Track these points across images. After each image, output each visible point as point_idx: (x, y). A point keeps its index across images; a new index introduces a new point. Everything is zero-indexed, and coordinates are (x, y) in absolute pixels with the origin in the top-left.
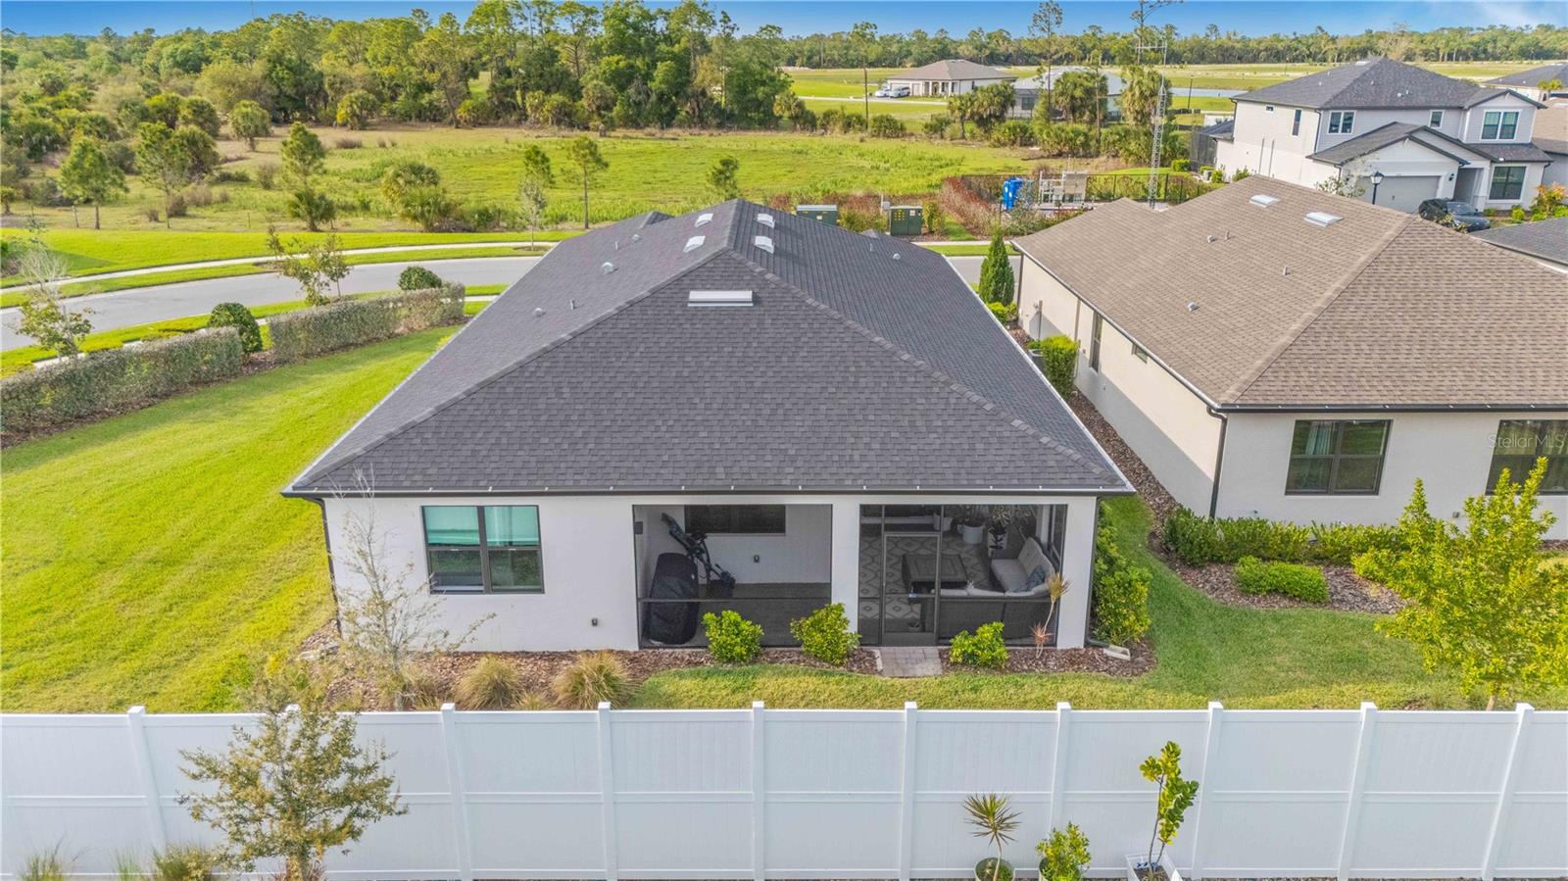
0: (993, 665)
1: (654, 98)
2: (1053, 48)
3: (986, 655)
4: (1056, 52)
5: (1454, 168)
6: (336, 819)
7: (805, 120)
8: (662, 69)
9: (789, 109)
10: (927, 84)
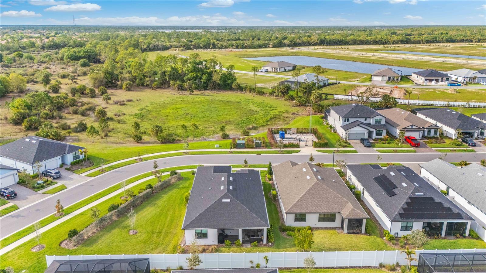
0: (256, 246)
1: (202, 83)
2: (312, 41)
3: (255, 245)
4: (313, 42)
5: (368, 131)
6: (198, 263)
7: (240, 89)
8: (204, 77)
9: (236, 86)
10: (273, 68)
